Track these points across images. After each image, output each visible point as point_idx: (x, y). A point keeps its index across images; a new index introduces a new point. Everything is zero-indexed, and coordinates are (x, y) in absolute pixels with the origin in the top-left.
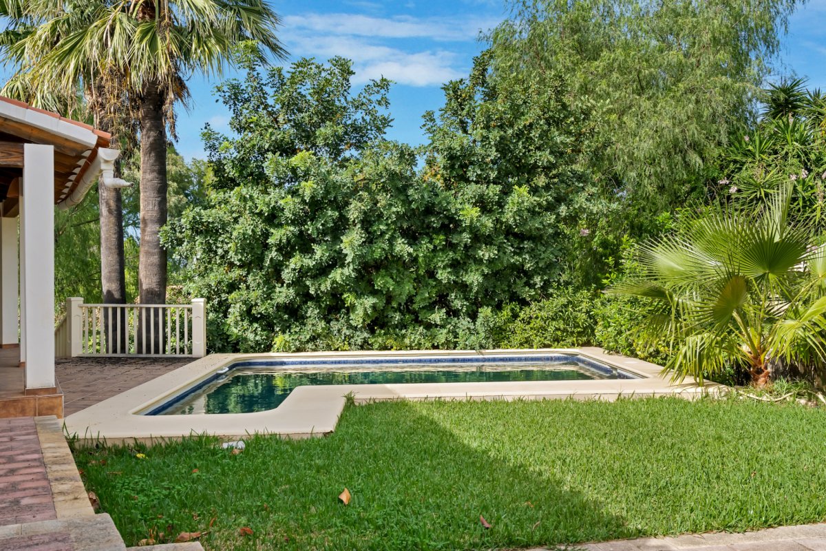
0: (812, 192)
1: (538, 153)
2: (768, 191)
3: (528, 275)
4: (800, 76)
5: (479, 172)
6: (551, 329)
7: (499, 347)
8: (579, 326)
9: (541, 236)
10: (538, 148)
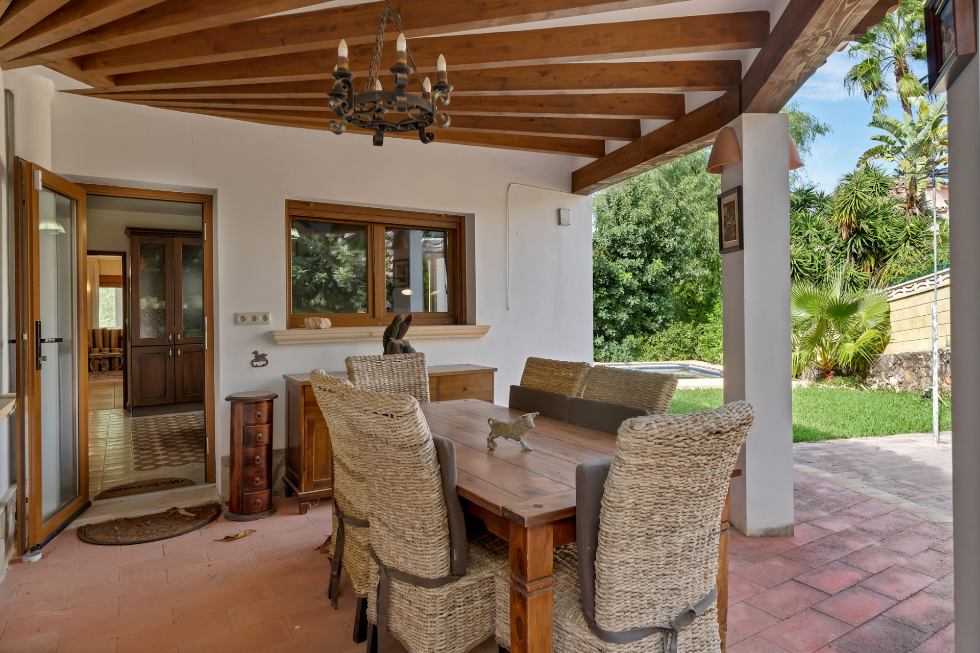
0: (823, 260)
1: (667, 240)
2: (798, 260)
3: (655, 315)
4: (814, 184)
5: (630, 251)
6: (670, 349)
7: (636, 360)
8: (686, 347)
9: (664, 290)
10: (667, 237)
